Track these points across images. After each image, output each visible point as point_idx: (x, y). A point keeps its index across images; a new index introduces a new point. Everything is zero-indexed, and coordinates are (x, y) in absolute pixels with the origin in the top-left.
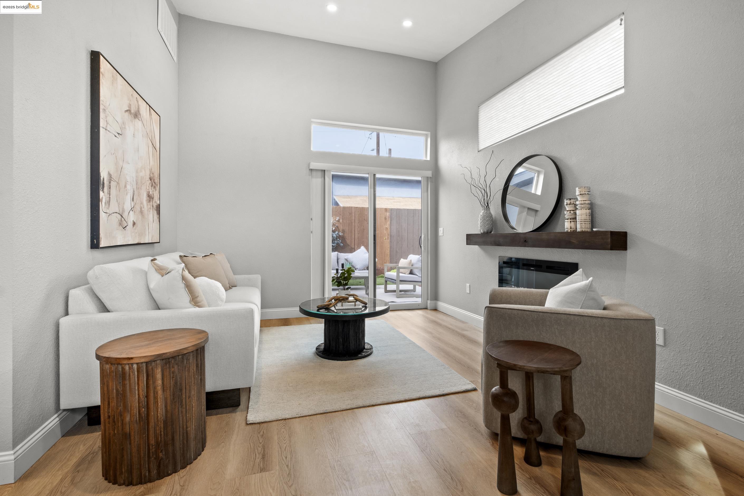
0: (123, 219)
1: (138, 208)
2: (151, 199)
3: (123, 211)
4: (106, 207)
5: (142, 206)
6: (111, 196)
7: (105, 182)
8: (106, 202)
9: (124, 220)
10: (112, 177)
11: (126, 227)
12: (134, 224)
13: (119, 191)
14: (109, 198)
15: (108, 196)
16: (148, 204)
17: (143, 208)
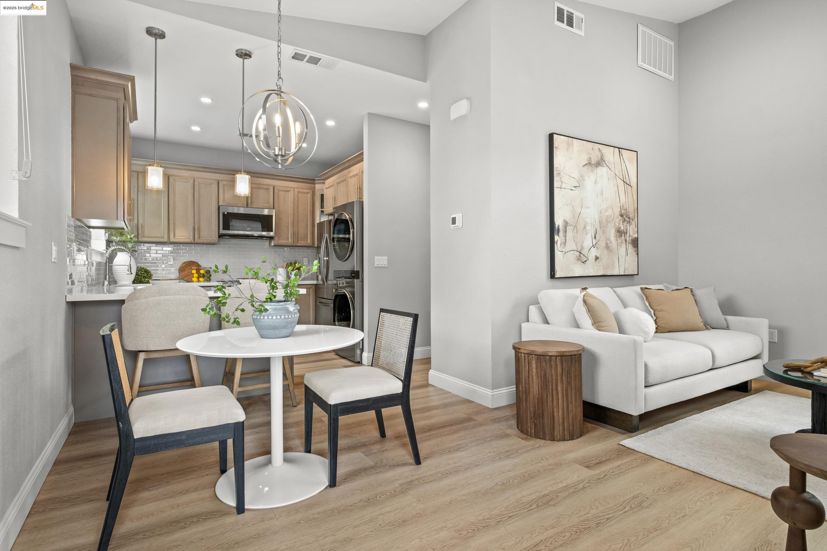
0: (582, 255)
1: (602, 244)
2: (623, 234)
3: (582, 248)
4: (561, 247)
5: (608, 242)
6: (567, 238)
7: (560, 228)
8: (562, 243)
9: (584, 255)
10: (568, 223)
11: (586, 261)
12: (597, 258)
13: (577, 233)
14: (564, 240)
15: (564, 238)
16: (618, 239)
17: (610, 243)
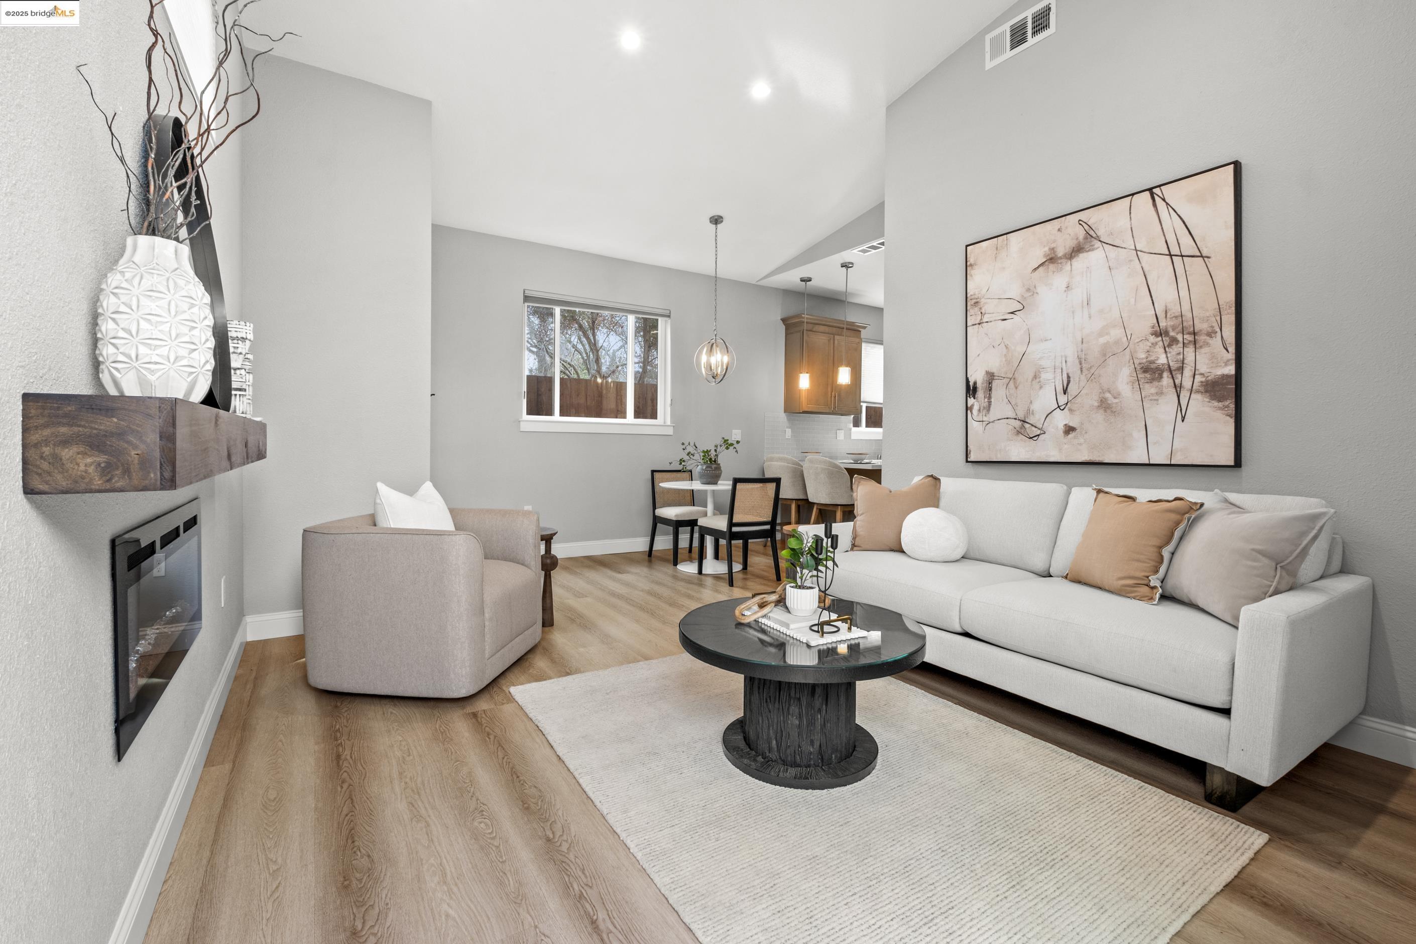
0: (1027, 426)
1: (1088, 401)
2: (1167, 374)
3: (1029, 412)
4: (981, 414)
5: (1108, 395)
6: (992, 400)
7: (979, 385)
8: (982, 408)
9: (1032, 425)
10: (996, 375)
11: (1039, 435)
12: (1069, 430)
13: (1016, 388)
14: (987, 403)
15: (986, 400)
16: (1147, 386)
17: (1115, 398)
